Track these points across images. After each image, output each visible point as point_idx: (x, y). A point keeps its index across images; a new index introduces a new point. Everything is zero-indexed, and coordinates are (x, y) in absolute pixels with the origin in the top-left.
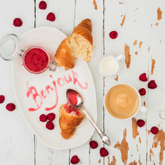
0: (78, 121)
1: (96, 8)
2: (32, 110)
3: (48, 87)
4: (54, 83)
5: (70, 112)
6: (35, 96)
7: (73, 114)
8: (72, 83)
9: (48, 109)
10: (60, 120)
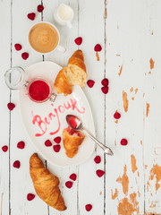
0: (80, 141)
1: (98, 60)
2: (38, 135)
3: (51, 114)
4: (56, 110)
5: (72, 134)
6: (40, 123)
7: (75, 135)
8: (71, 109)
9: (52, 134)
10: (64, 141)
